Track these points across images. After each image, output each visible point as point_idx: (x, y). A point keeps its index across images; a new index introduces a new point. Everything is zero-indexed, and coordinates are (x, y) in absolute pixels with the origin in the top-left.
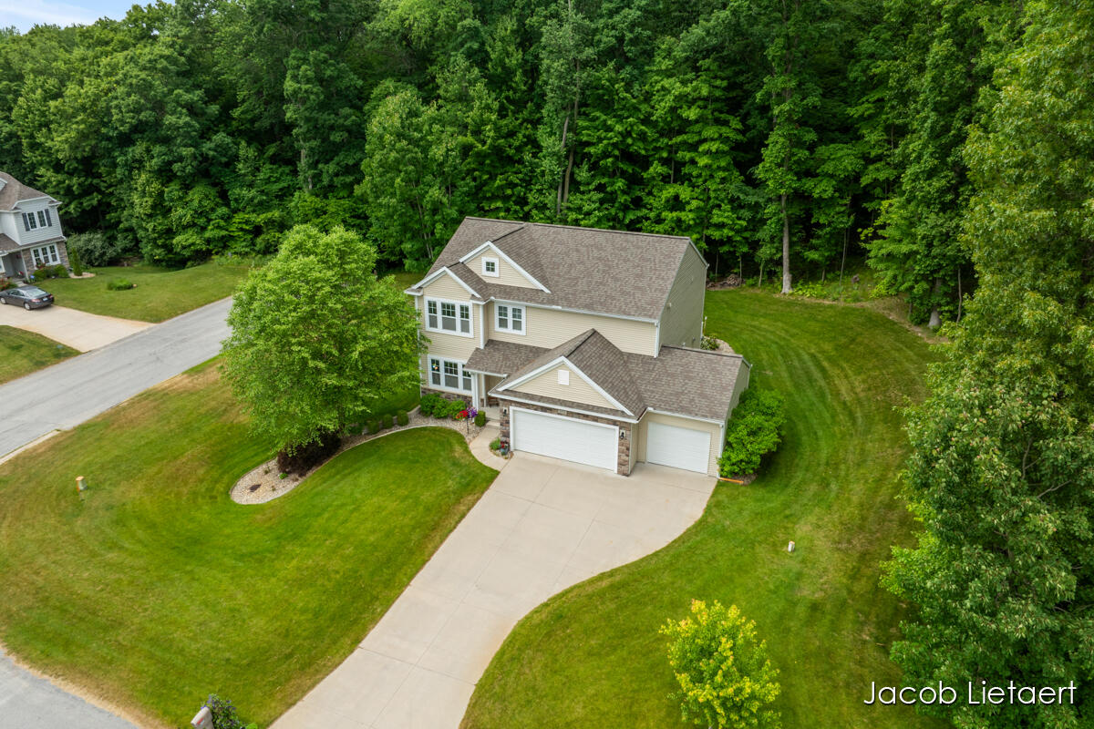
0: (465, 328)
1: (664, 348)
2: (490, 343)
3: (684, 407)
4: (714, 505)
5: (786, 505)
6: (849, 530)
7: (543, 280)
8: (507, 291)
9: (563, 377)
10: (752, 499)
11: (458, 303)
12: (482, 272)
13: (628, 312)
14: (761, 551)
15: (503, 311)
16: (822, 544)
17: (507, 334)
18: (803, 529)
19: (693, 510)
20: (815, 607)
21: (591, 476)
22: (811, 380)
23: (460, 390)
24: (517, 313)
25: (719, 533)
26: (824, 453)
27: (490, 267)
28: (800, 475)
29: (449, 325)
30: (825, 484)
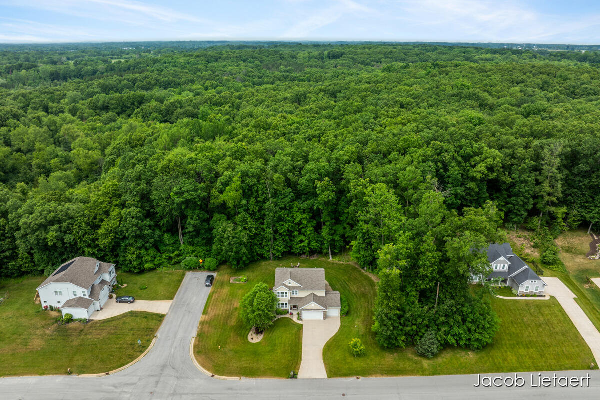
0: (286, 296)
1: (326, 294)
2: (291, 298)
3: (333, 306)
4: (342, 322)
5: (353, 319)
6: (364, 321)
7: (300, 284)
8: (294, 288)
9: (313, 305)
10: (346, 318)
11: (285, 292)
12: (288, 285)
13: (319, 289)
14: (352, 329)
15: (293, 292)
16: (360, 325)
17: (295, 296)
18: (357, 323)
19: (339, 324)
20: (363, 335)
21: (319, 321)
22: (346, 288)
23: (285, 308)
24: (297, 292)
25: (345, 327)
26: (355, 306)
27: (290, 283)
28: (352, 312)
29: (282, 296)
30: (357, 313)
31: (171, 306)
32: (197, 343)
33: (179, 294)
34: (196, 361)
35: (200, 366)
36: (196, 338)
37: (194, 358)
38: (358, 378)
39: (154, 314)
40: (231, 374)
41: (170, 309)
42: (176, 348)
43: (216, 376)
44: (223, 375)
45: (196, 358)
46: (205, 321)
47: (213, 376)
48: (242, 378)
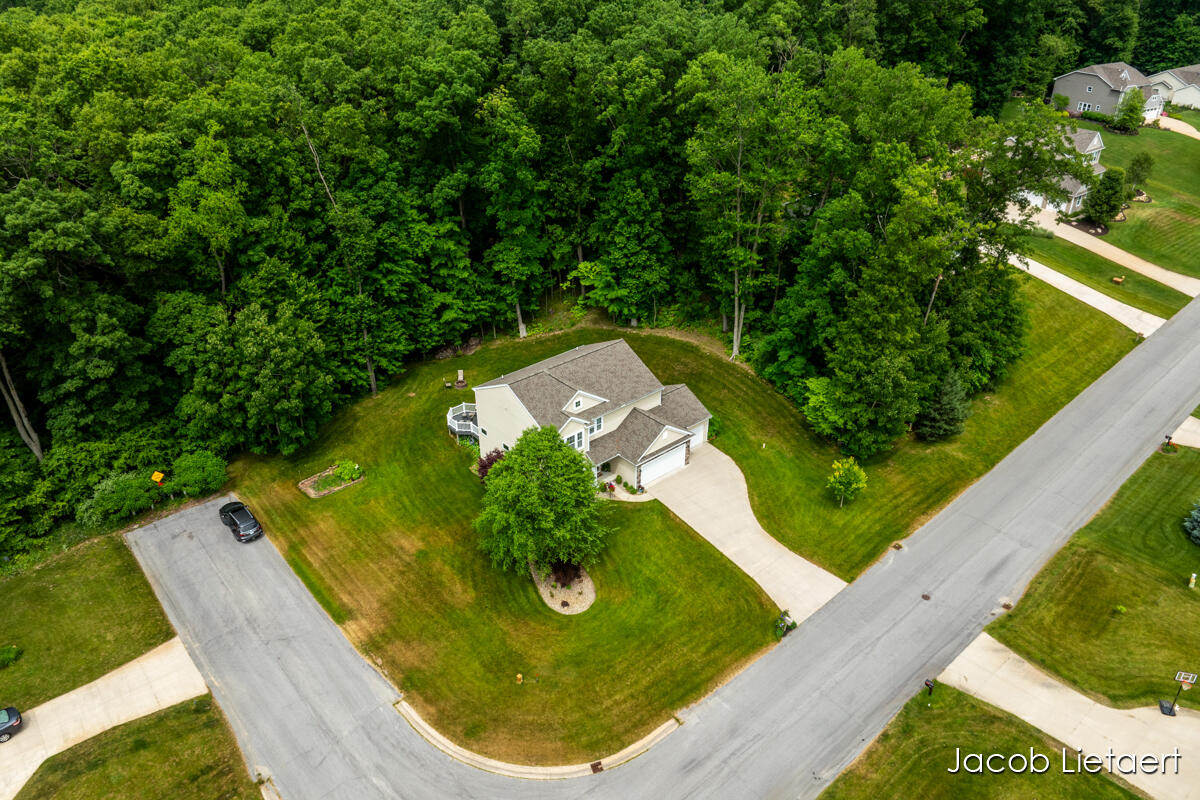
16: (768, 438)
17: (597, 434)
31: (192, 654)
32: (432, 710)
33: (175, 608)
34: (493, 762)
35: (526, 769)
36: (409, 699)
37: (479, 758)
38: (898, 547)
39: (160, 719)
40: (639, 725)
41: (199, 666)
42: (379, 768)
43: (605, 761)
44: (623, 746)
45: (480, 752)
46: (370, 636)
47: (596, 768)
48: (679, 714)
